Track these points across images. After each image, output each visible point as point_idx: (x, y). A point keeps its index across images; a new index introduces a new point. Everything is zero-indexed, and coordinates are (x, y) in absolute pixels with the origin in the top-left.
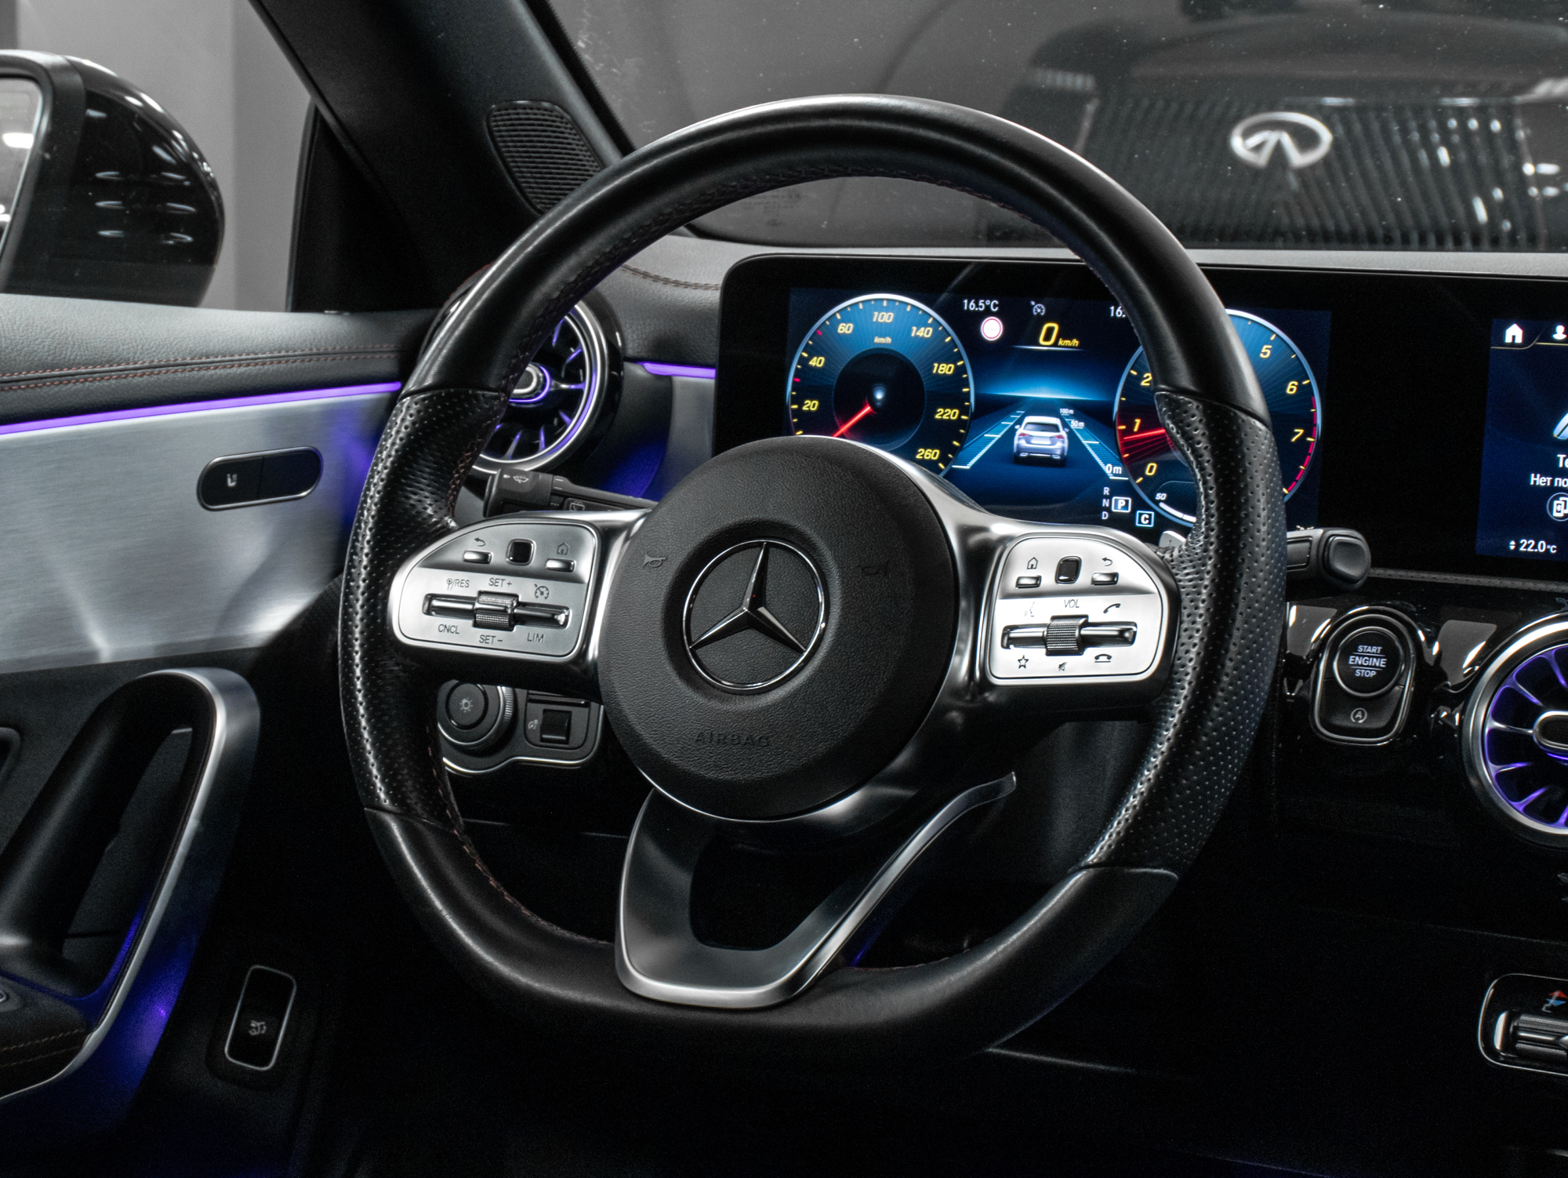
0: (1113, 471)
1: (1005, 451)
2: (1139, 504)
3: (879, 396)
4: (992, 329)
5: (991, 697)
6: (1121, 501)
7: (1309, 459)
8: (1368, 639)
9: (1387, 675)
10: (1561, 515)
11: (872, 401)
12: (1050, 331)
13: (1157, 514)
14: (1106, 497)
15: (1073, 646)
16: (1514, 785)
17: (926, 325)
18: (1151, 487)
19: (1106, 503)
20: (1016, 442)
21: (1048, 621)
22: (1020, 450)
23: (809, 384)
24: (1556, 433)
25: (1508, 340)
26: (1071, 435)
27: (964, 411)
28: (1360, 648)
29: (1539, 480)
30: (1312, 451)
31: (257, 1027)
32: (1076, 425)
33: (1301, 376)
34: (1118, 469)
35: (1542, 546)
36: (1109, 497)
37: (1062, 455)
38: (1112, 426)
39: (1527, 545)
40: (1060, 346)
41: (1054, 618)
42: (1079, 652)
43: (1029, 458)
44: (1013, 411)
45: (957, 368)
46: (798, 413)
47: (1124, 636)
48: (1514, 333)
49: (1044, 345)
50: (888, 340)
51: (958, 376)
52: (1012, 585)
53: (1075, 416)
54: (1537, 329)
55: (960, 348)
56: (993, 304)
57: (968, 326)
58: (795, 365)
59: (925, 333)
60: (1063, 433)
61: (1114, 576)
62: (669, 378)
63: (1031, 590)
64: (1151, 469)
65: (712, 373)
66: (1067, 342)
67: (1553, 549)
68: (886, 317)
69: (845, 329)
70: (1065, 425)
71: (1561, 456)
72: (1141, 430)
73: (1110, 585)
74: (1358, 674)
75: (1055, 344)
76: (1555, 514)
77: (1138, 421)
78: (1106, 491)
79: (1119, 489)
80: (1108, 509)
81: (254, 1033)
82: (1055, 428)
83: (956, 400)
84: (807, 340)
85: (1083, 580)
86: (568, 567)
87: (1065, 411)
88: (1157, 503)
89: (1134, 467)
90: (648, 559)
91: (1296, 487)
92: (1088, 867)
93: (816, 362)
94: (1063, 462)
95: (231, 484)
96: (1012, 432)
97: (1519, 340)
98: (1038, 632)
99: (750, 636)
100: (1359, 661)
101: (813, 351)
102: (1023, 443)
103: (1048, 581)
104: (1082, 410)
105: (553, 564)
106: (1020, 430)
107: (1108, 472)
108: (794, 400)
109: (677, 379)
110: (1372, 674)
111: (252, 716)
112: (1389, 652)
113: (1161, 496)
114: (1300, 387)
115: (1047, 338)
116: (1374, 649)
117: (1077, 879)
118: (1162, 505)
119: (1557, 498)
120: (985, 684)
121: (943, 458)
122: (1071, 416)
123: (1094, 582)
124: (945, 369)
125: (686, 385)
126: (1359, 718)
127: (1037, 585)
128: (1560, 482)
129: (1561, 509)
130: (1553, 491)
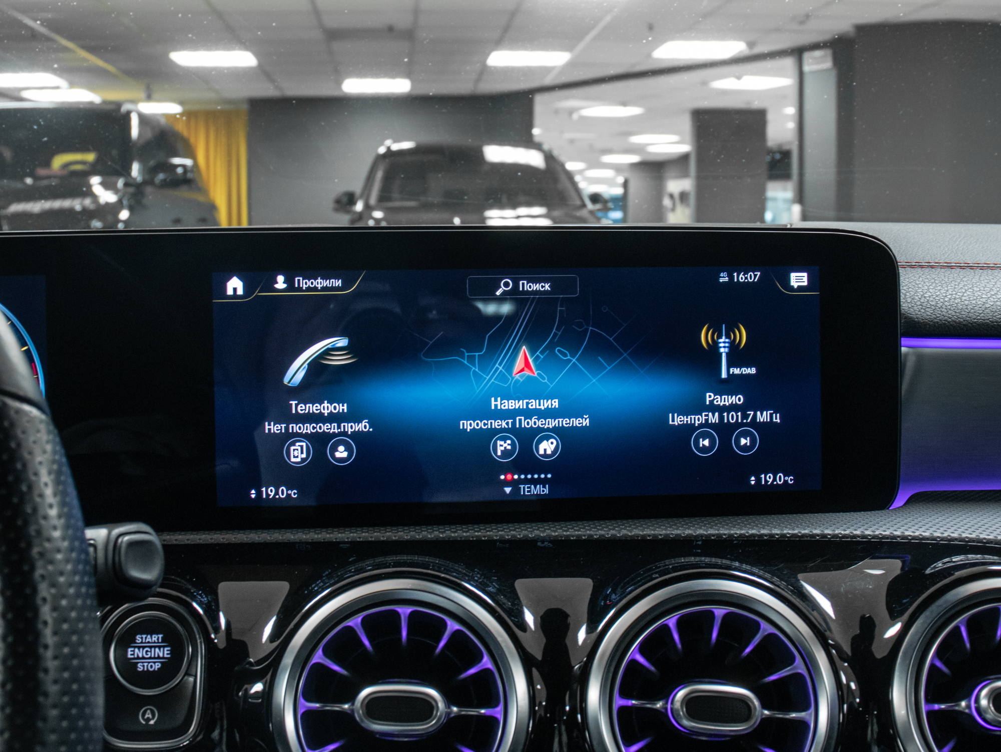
8: (147, 627)
9: (171, 667)
10: (299, 460)
24: (286, 381)
25: (230, 292)
28: (138, 638)
29: (274, 428)
35: (283, 491)
39: (268, 491)
48: (235, 285)
54: (258, 280)
67: (294, 494)
71: (294, 403)
74: (140, 668)
76: (293, 460)
97: (240, 292)
100: (139, 653)
110: (157, 666)
112: (173, 640)
116: (155, 638)
119: (293, 444)
126: (149, 717)
128: (295, 428)
129: (298, 454)
130: (288, 437)
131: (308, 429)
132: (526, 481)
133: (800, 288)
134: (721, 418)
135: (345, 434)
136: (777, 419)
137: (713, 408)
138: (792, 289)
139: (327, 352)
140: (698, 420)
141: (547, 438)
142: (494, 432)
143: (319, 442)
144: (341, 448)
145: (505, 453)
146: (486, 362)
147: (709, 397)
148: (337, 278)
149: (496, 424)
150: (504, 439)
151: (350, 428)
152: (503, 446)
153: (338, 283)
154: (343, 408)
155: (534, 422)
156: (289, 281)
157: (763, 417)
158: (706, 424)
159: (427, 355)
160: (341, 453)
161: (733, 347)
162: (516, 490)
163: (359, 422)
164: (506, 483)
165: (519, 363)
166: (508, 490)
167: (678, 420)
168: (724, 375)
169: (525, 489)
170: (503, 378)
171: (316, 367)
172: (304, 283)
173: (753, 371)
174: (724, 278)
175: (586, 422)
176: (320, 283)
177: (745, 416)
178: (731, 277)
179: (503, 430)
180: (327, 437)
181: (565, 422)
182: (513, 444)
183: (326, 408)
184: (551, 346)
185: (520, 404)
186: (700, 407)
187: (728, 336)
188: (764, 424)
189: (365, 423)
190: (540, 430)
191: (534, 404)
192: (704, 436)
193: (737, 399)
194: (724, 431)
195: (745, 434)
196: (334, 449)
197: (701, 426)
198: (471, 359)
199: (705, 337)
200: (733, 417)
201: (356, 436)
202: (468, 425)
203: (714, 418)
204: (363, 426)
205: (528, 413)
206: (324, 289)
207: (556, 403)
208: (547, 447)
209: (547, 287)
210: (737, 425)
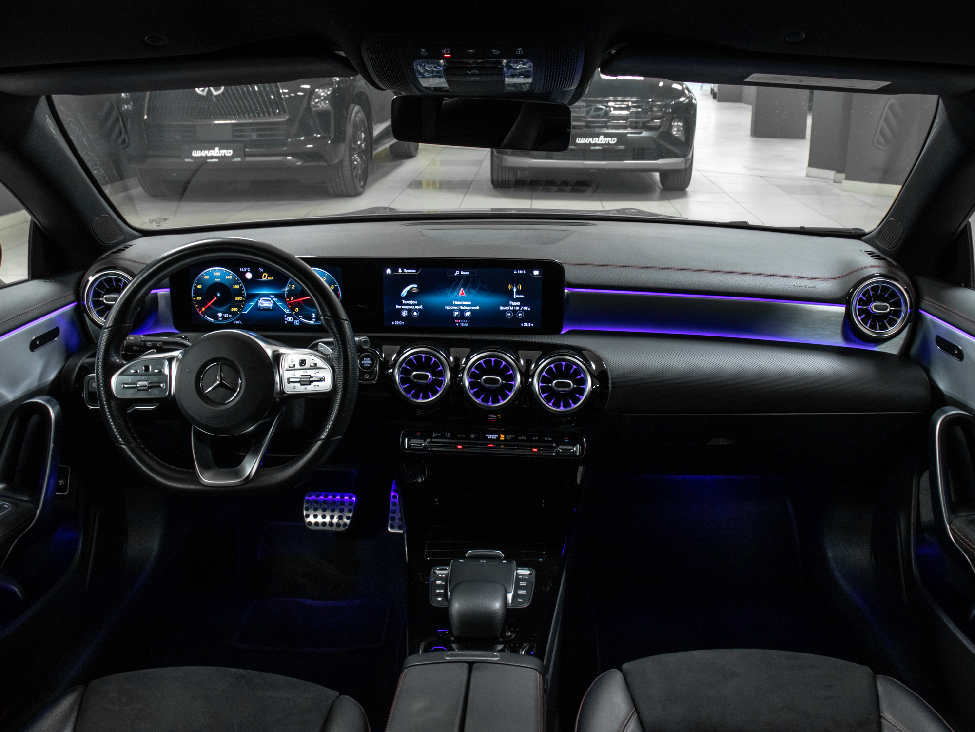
0: (287, 311)
1: (256, 307)
2: (295, 319)
3: (219, 295)
4: (249, 276)
5: (285, 395)
6: (290, 318)
8: (367, 356)
9: (372, 366)
10: (404, 315)
11: (217, 296)
12: (265, 275)
13: (299, 321)
15: (308, 383)
16: (407, 390)
17: (230, 275)
18: (297, 314)
19: (285, 319)
20: (259, 305)
21: (299, 376)
22: (260, 307)
23: (198, 292)
24: (401, 295)
25: (387, 273)
26: (274, 302)
27: (243, 297)
28: (365, 359)
29: (398, 307)
31: (61, 482)
32: (275, 299)
33: (334, 284)
34: (288, 310)
35: (401, 323)
36: (286, 318)
38: (285, 299)
39: (397, 323)
41: (301, 376)
42: (310, 384)
43: (263, 309)
44: (257, 297)
45: (240, 286)
46: (196, 300)
47: (321, 380)
48: (389, 271)
49: (264, 279)
50: (219, 280)
51: (241, 289)
52: (287, 367)
53: (275, 297)
54: (394, 270)
55: (240, 281)
56: (248, 269)
57: (242, 275)
58: (193, 288)
59: (230, 277)
60: (272, 302)
61: (316, 365)
62: (156, 293)
63: (293, 368)
64: (297, 310)
65: (169, 289)
66: (270, 278)
67: (403, 323)
68: (218, 274)
69: (206, 277)
70: (272, 300)
71: (403, 301)
72: (293, 300)
73: (315, 367)
74: (365, 366)
75: (267, 279)
77: (292, 298)
78: (285, 316)
79: (289, 315)
80: (287, 321)
81: (61, 484)
82: (270, 301)
83: (241, 295)
84: (196, 281)
85: (307, 366)
86: (160, 371)
87: (272, 296)
88: (300, 318)
89: (292, 310)
90: (187, 370)
92: (322, 440)
93: (199, 287)
94: (273, 309)
95: (38, 343)
96: (258, 302)
97: (390, 273)
98: (298, 380)
99: (221, 389)
100: (365, 362)
101: (198, 284)
102: (261, 305)
103: (298, 366)
104: (276, 296)
105: (156, 371)
106: (260, 302)
107: (285, 311)
108: (194, 297)
109: (159, 293)
110: (369, 365)
111: (58, 407)
112: (372, 359)
113: (300, 317)
114: (335, 287)
115: (265, 277)
116: (368, 359)
117: (320, 443)
119: (403, 311)
120: (284, 392)
121: (239, 310)
122: (273, 297)
123: (311, 366)
124: (237, 287)
125: (161, 294)
126: (367, 376)
127: (294, 367)
128: (403, 307)
129: (404, 313)
130: (402, 309)
131: (407, 307)
132: (462, 322)
133: (536, 275)
134: (514, 308)
135: (416, 309)
136: (529, 309)
137: (512, 305)
138: (534, 275)
139: (412, 288)
140: (507, 308)
141: (468, 312)
142: (454, 310)
143: (409, 311)
144: (415, 312)
145: (457, 315)
146: (452, 292)
147: (511, 303)
148: (414, 269)
149: (455, 308)
150: (456, 311)
151: (417, 307)
152: (456, 313)
153: (415, 271)
154: (416, 302)
155: (464, 308)
156: (402, 270)
157: (525, 308)
158: (510, 310)
159: (438, 290)
160: (415, 314)
161: (518, 290)
162: (459, 324)
163: (420, 306)
164: (457, 323)
165: (461, 292)
166: (457, 324)
167: (502, 308)
168: (515, 297)
169: (462, 325)
170: (456, 296)
171: (409, 292)
172: (406, 271)
173: (523, 296)
174: (515, 272)
175: (477, 308)
176: (410, 271)
177: (520, 308)
178: (517, 272)
179: (456, 309)
180: (412, 309)
181: (473, 308)
182: (459, 313)
183: (411, 302)
184: (469, 288)
185: (461, 303)
186: (508, 305)
187: (516, 287)
188: (525, 310)
189: (421, 306)
190: (466, 310)
191: (464, 303)
192: (509, 312)
193: (518, 304)
194: (514, 311)
195: (520, 313)
196: (413, 312)
197: (508, 310)
198: (448, 291)
199: (510, 287)
200: (517, 308)
201: (419, 309)
202: (447, 308)
203: (512, 308)
204: (421, 307)
205: (463, 305)
206: (411, 272)
207: (470, 303)
208: (468, 314)
209: (468, 273)
210: (518, 310)
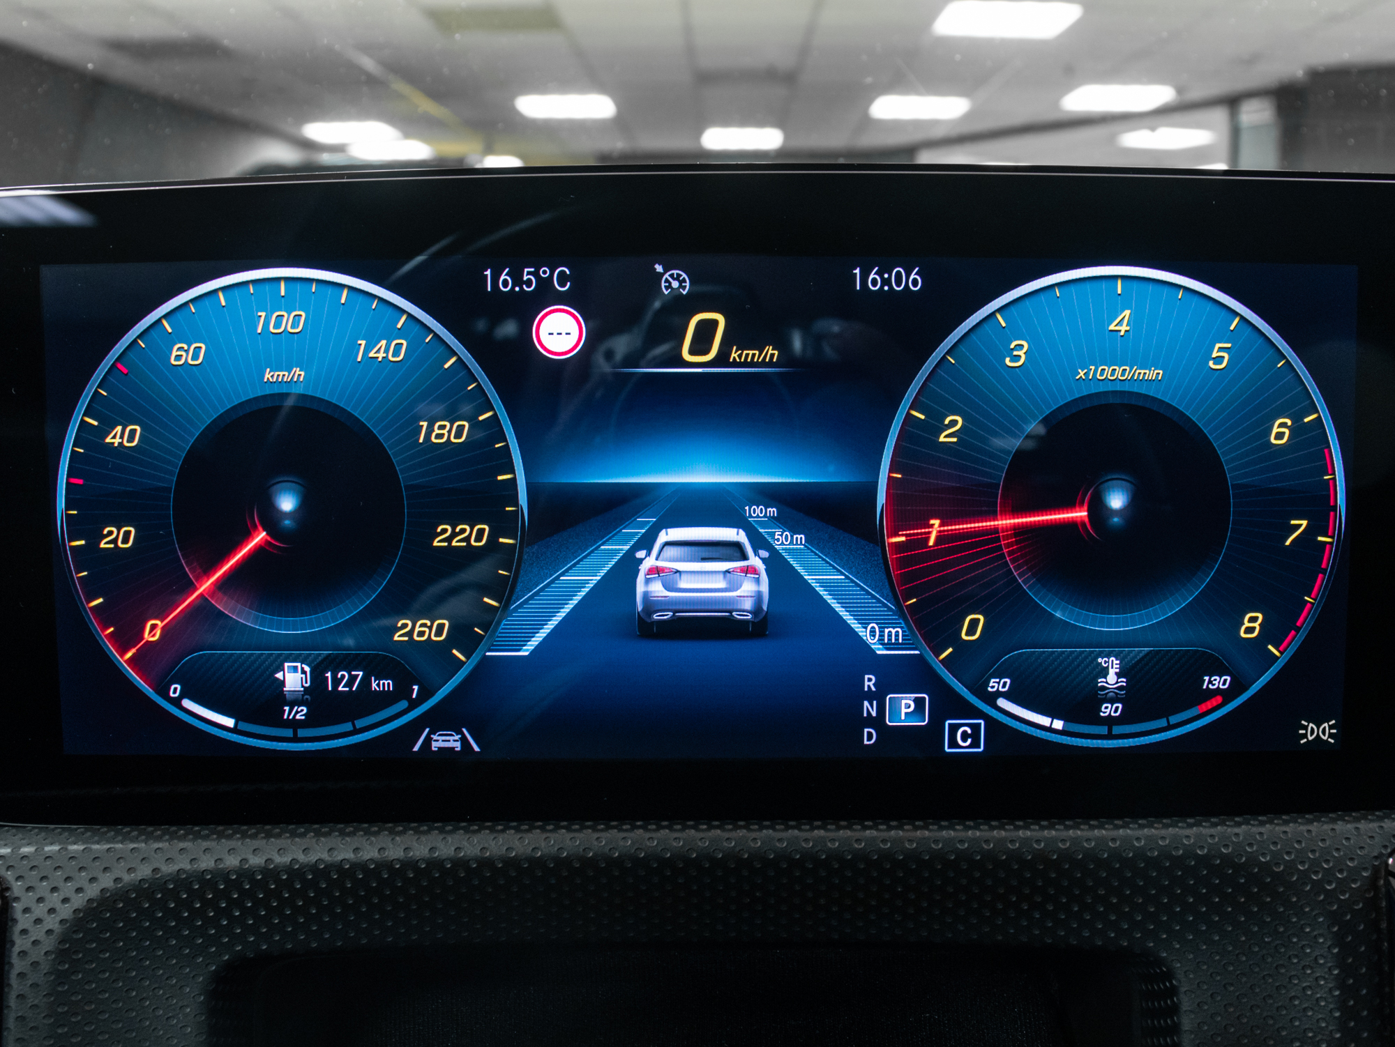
1: (615, 610)
2: (948, 705)
3: (287, 504)
4: (560, 333)
6: (906, 703)
7: (1321, 581)
11: (270, 518)
12: (706, 330)
13: (989, 720)
14: (870, 696)
17: (392, 334)
18: (974, 665)
19: (869, 708)
20: (640, 588)
22: (651, 605)
23: (108, 489)
26: (776, 565)
27: (503, 524)
30: (1328, 562)
32: (783, 540)
33: (1298, 406)
34: (894, 633)
36: (878, 696)
37: (757, 610)
38: (875, 537)
40: (735, 364)
43: (675, 621)
44: (626, 518)
45: (477, 427)
46: (90, 556)
49: (693, 362)
50: (299, 374)
51: (483, 447)
53: (782, 522)
55: (481, 381)
56: (558, 276)
58: (70, 447)
59: (388, 351)
60: (755, 561)
64: (973, 627)
66: (750, 354)
68: (290, 321)
69: (182, 354)
70: (759, 542)
75: (722, 359)
78: (870, 682)
79: (900, 675)
80: (878, 722)
82: (736, 551)
83: (482, 501)
84: (94, 388)
87: (757, 512)
88: (991, 699)
89: (932, 624)
91: (1295, 642)
93: (122, 437)
94: (759, 627)
96: (629, 566)
101: (111, 414)
102: (657, 589)
104: (798, 507)
106: (649, 560)
107: (873, 642)
108: (77, 527)
113: (994, 685)
114: (1297, 429)
115: (701, 345)
118: (1002, 703)
122: (772, 522)
124: (445, 432)
